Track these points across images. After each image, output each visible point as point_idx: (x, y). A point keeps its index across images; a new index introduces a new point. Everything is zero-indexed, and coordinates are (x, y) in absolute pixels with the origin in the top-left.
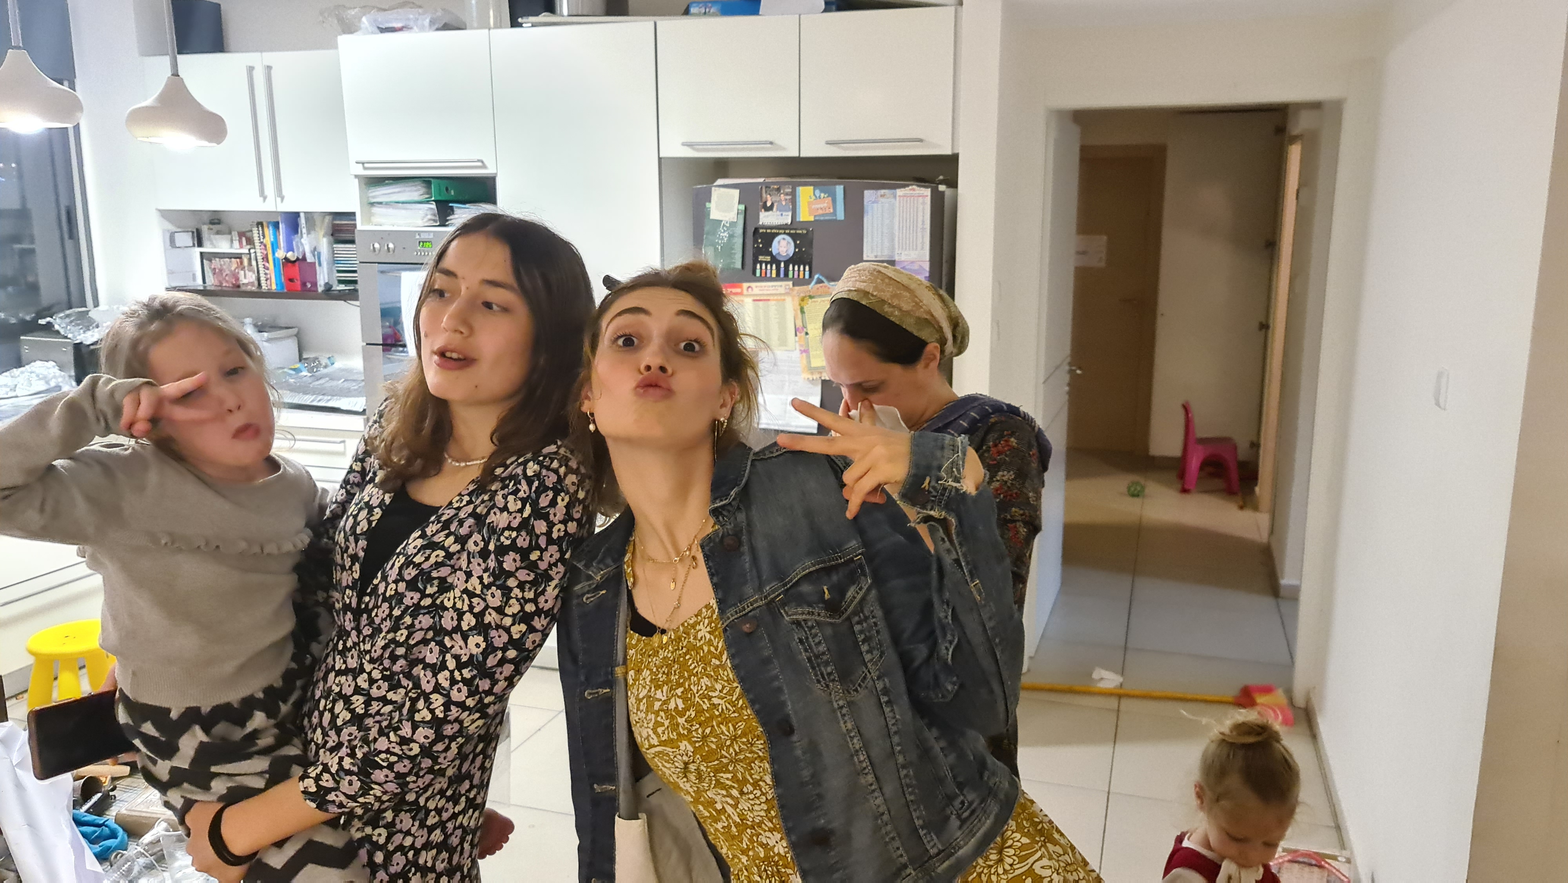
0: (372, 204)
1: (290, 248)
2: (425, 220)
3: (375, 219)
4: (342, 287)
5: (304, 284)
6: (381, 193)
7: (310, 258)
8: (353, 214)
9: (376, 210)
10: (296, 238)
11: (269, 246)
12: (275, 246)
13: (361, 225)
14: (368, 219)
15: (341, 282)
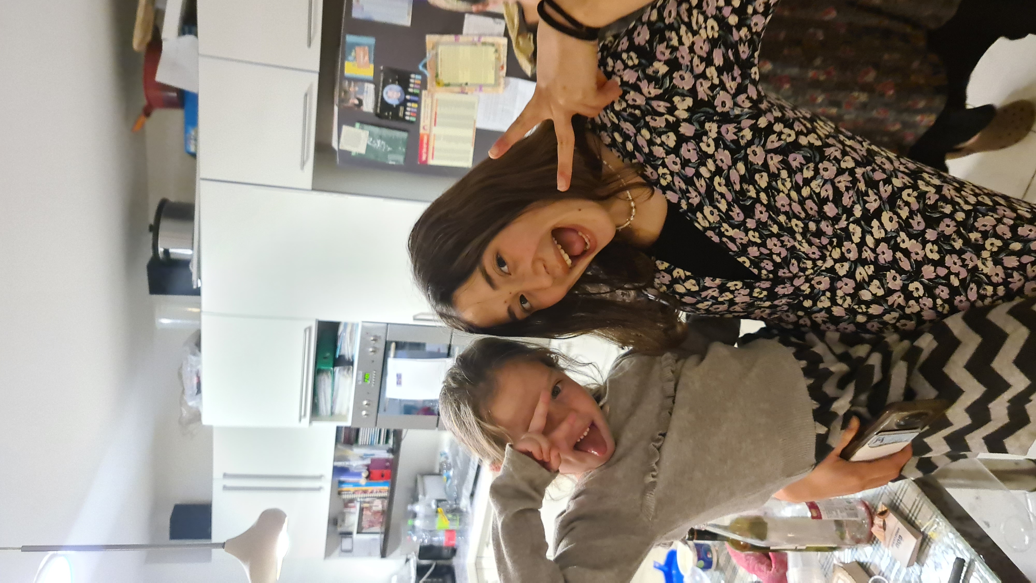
0: (332, 413)
1: (359, 475)
2: (348, 376)
3: (344, 412)
4: (391, 441)
5: (387, 468)
6: (325, 406)
7: (368, 462)
8: (338, 429)
9: (337, 411)
10: (352, 470)
11: (356, 488)
12: (357, 484)
13: (348, 423)
14: (343, 417)
15: (387, 441)
